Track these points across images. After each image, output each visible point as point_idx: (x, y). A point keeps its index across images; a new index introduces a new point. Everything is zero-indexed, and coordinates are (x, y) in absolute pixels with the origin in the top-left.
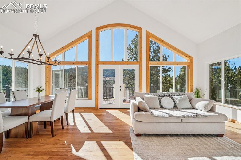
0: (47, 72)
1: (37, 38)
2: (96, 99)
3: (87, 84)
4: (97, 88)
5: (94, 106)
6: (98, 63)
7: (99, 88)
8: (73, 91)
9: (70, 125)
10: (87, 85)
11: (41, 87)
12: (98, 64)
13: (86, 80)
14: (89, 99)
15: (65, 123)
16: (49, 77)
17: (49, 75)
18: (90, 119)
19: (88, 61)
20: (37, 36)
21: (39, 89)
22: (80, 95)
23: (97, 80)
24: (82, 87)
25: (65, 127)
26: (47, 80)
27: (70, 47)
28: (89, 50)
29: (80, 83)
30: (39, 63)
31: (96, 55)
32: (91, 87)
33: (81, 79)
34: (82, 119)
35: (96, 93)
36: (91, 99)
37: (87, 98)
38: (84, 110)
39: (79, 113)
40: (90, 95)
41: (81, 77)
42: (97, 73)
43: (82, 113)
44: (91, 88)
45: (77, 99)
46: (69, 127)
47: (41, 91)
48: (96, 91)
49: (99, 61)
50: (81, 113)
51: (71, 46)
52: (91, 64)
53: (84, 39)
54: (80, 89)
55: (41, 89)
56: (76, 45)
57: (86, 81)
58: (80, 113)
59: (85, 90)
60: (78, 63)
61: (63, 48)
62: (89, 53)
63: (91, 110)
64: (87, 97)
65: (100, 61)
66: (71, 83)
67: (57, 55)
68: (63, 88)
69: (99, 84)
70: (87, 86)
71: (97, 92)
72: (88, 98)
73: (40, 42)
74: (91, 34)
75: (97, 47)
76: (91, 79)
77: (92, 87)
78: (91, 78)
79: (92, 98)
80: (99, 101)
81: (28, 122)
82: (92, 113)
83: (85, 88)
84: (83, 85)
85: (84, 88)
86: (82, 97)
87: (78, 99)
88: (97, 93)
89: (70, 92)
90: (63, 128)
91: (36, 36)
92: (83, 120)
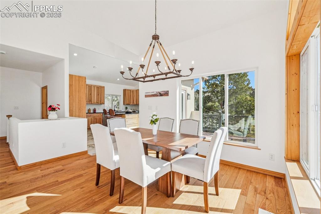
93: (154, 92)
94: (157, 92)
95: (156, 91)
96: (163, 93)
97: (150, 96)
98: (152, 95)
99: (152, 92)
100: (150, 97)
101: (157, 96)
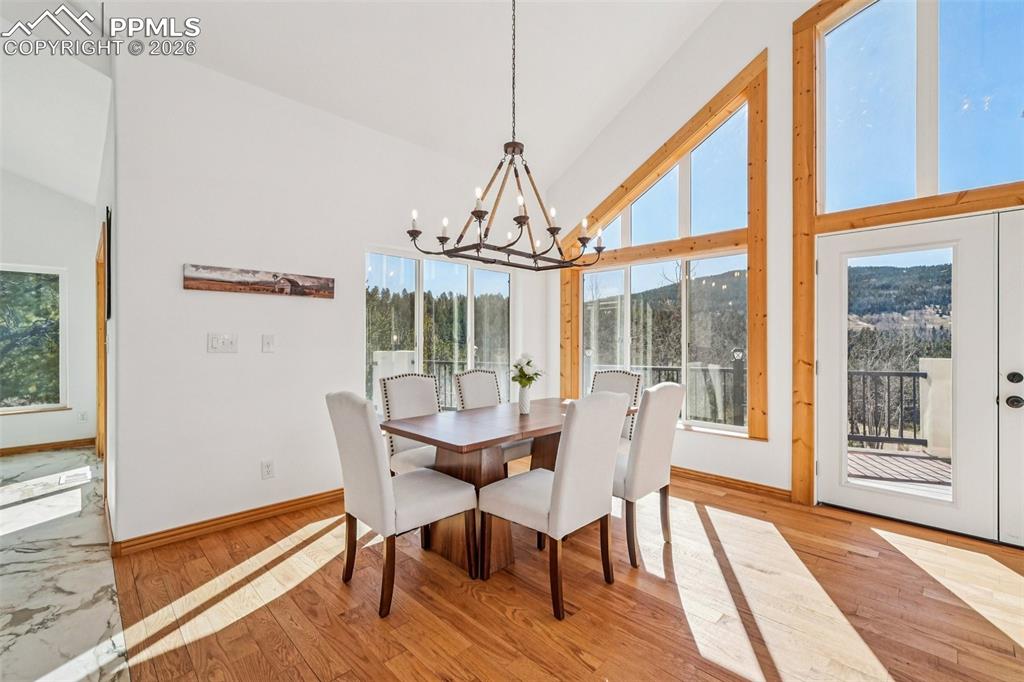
0: (568, 301)
1: (517, 157)
2: (795, 441)
3: (742, 351)
4: (802, 378)
5: (782, 481)
6: (811, 224)
7: (819, 381)
8: (659, 390)
9: (644, 568)
10: (738, 356)
11: (528, 364)
12: (810, 236)
13: (734, 333)
14: (752, 438)
15: (618, 550)
16: (574, 320)
17: (574, 315)
18: (761, 565)
19: (746, 226)
20: (516, 150)
21: (521, 370)
22: (703, 406)
23: (802, 330)
24: (714, 368)
25: (620, 577)
26: (568, 334)
27: (653, 175)
28: (750, 164)
29: (706, 346)
30: (530, 262)
31: (796, 180)
32: (765, 370)
33: (709, 328)
34: (709, 551)
35: (796, 404)
36: (765, 439)
37: (742, 432)
38: (721, 493)
39: (692, 504)
40: (758, 412)
41: (709, 318)
42: (803, 289)
43: (711, 511)
44: (763, 374)
45: (688, 428)
46: (641, 585)
47: (530, 379)
48: (795, 392)
49: (819, 213)
50: (706, 507)
51: (658, 170)
52: (764, 240)
53: (722, 114)
54: (701, 374)
55: (529, 371)
56: (680, 156)
57: (732, 338)
58: (700, 504)
59: (730, 384)
60: (690, 245)
61: (625, 188)
62: (751, 178)
63: (760, 498)
64: (738, 420)
65: (827, 212)
66: (670, 344)
67: (602, 222)
68: (626, 370)
69: (819, 355)
70: (739, 364)
71: (804, 403)
72: (746, 428)
73: (528, 172)
74: (764, 72)
75: (804, 131)
76: (764, 325)
77: (769, 370)
78: (765, 316)
79: (771, 435)
80: (819, 455)
81: (474, 510)
82: (771, 526)
83: (728, 371)
84: (718, 355)
85: (724, 372)
86: (714, 418)
87: (694, 428)
88: (803, 409)
89: (647, 394)
90: (609, 579)
91: (514, 147)
92: (714, 560)
93: (255, 272)
94: (275, 276)
95: (274, 270)
96: (307, 284)
97: (228, 286)
98: (240, 283)
99: (243, 271)
100: (230, 290)
101: (273, 292)
